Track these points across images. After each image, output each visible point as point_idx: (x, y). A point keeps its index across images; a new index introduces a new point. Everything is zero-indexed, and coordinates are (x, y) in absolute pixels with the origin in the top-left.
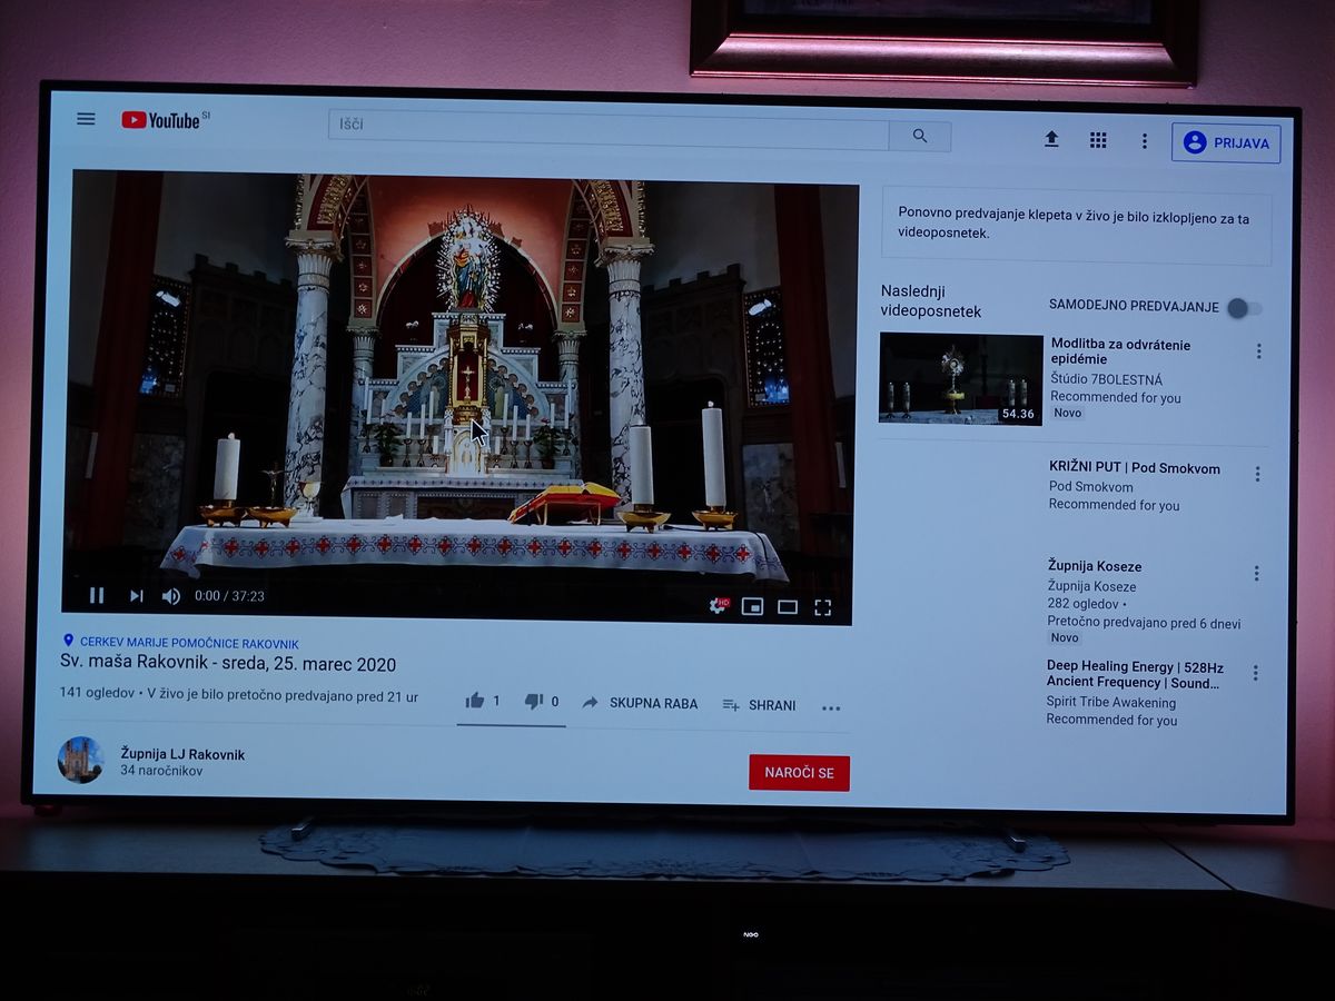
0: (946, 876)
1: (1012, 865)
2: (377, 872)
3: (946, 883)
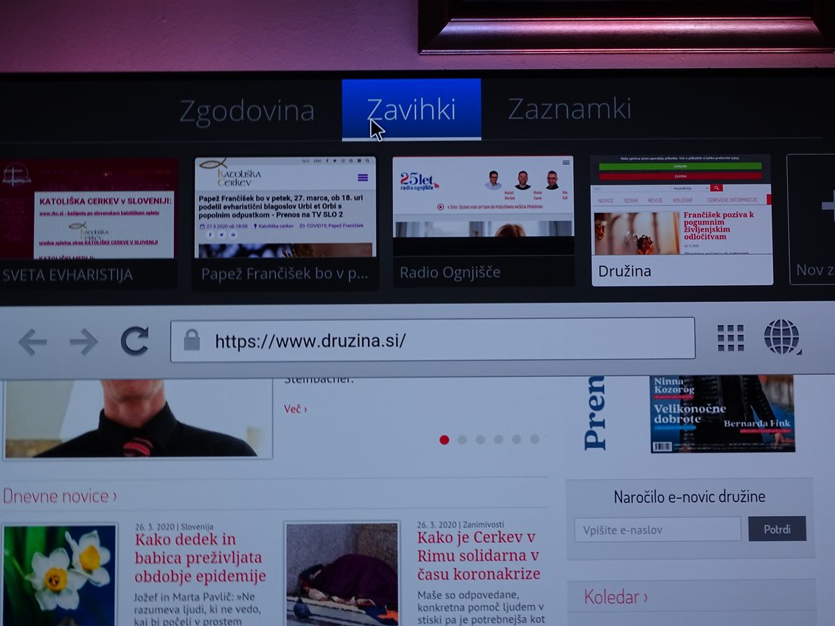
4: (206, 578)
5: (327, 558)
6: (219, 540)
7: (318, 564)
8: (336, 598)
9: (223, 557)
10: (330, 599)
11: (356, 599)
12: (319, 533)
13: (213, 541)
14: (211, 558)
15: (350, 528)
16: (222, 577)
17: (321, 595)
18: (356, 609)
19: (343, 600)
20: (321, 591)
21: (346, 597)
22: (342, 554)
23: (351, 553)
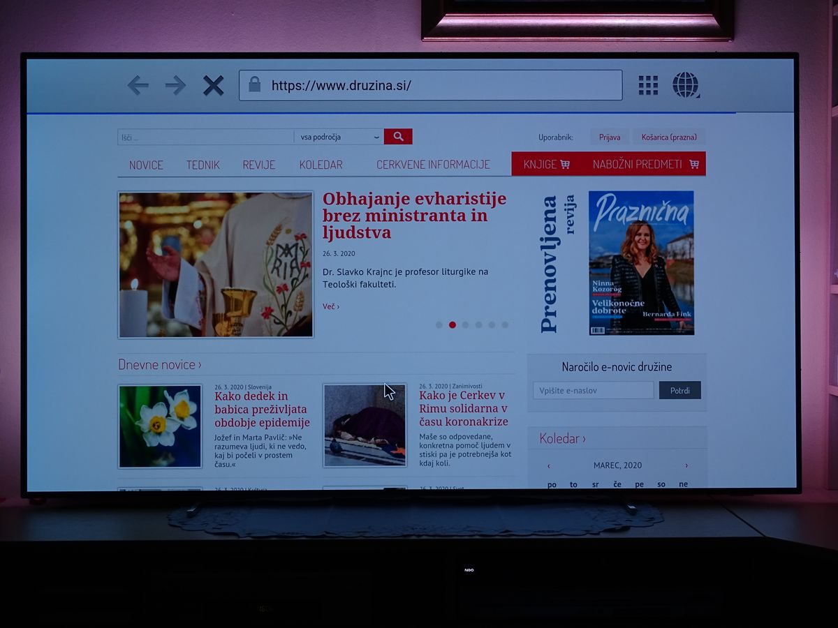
0: (588, 532)
1: (628, 524)
2: (239, 537)
3: (588, 536)
4: (267, 424)
5: (354, 410)
6: (276, 397)
7: (347, 414)
8: (360, 439)
9: (278, 409)
10: (356, 439)
11: (375, 439)
12: (348, 392)
13: (271, 398)
14: (270, 410)
15: (370, 388)
16: (278, 423)
17: (349, 436)
18: (375, 446)
19: (365, 440)
20: (350, 433)
21: (368, 438)
22: (365, 407)
23: (371, 406)
